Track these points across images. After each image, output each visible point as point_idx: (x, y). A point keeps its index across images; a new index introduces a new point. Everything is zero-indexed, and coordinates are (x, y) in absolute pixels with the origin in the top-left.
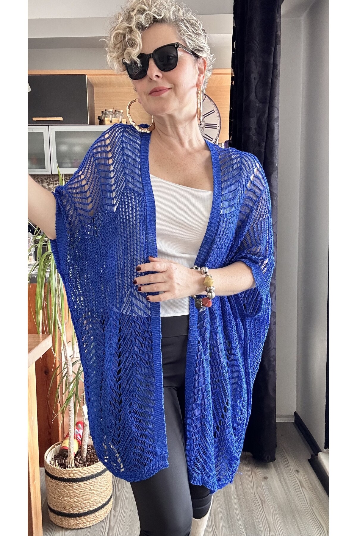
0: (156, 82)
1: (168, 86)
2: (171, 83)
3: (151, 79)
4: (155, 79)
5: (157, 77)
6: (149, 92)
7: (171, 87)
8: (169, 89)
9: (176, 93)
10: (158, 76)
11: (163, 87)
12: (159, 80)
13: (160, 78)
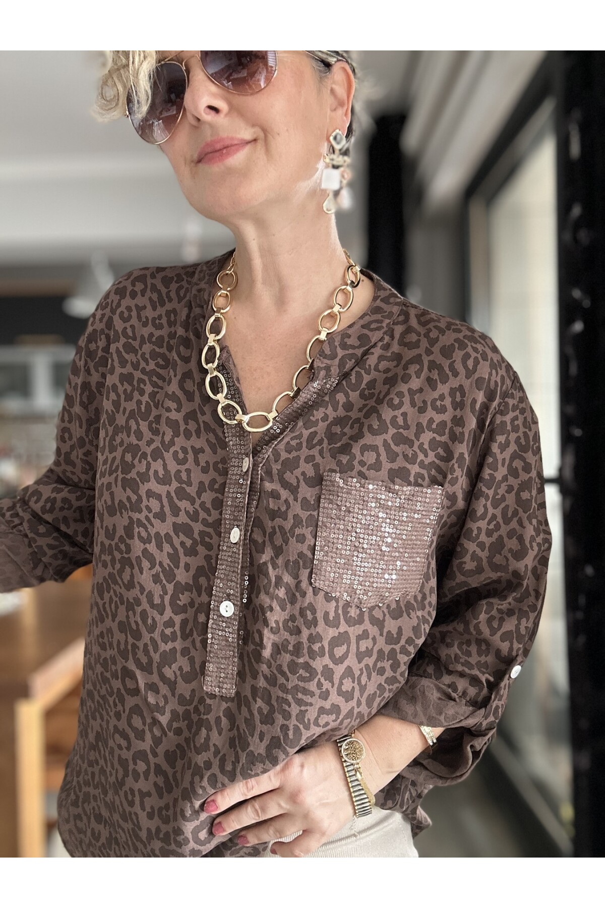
0: (211, 126)
1: (246, 133)
2: (253, 126)
3: (199, 120)
4: (208, 117)
5: (213, 113)
6: (196, 157)
7: (255, 136)
8: (248, 142)
9: (267, 150)
10: (214, 109)
11: (232, 139)
12: (220, 120)
13: (222, 115)
